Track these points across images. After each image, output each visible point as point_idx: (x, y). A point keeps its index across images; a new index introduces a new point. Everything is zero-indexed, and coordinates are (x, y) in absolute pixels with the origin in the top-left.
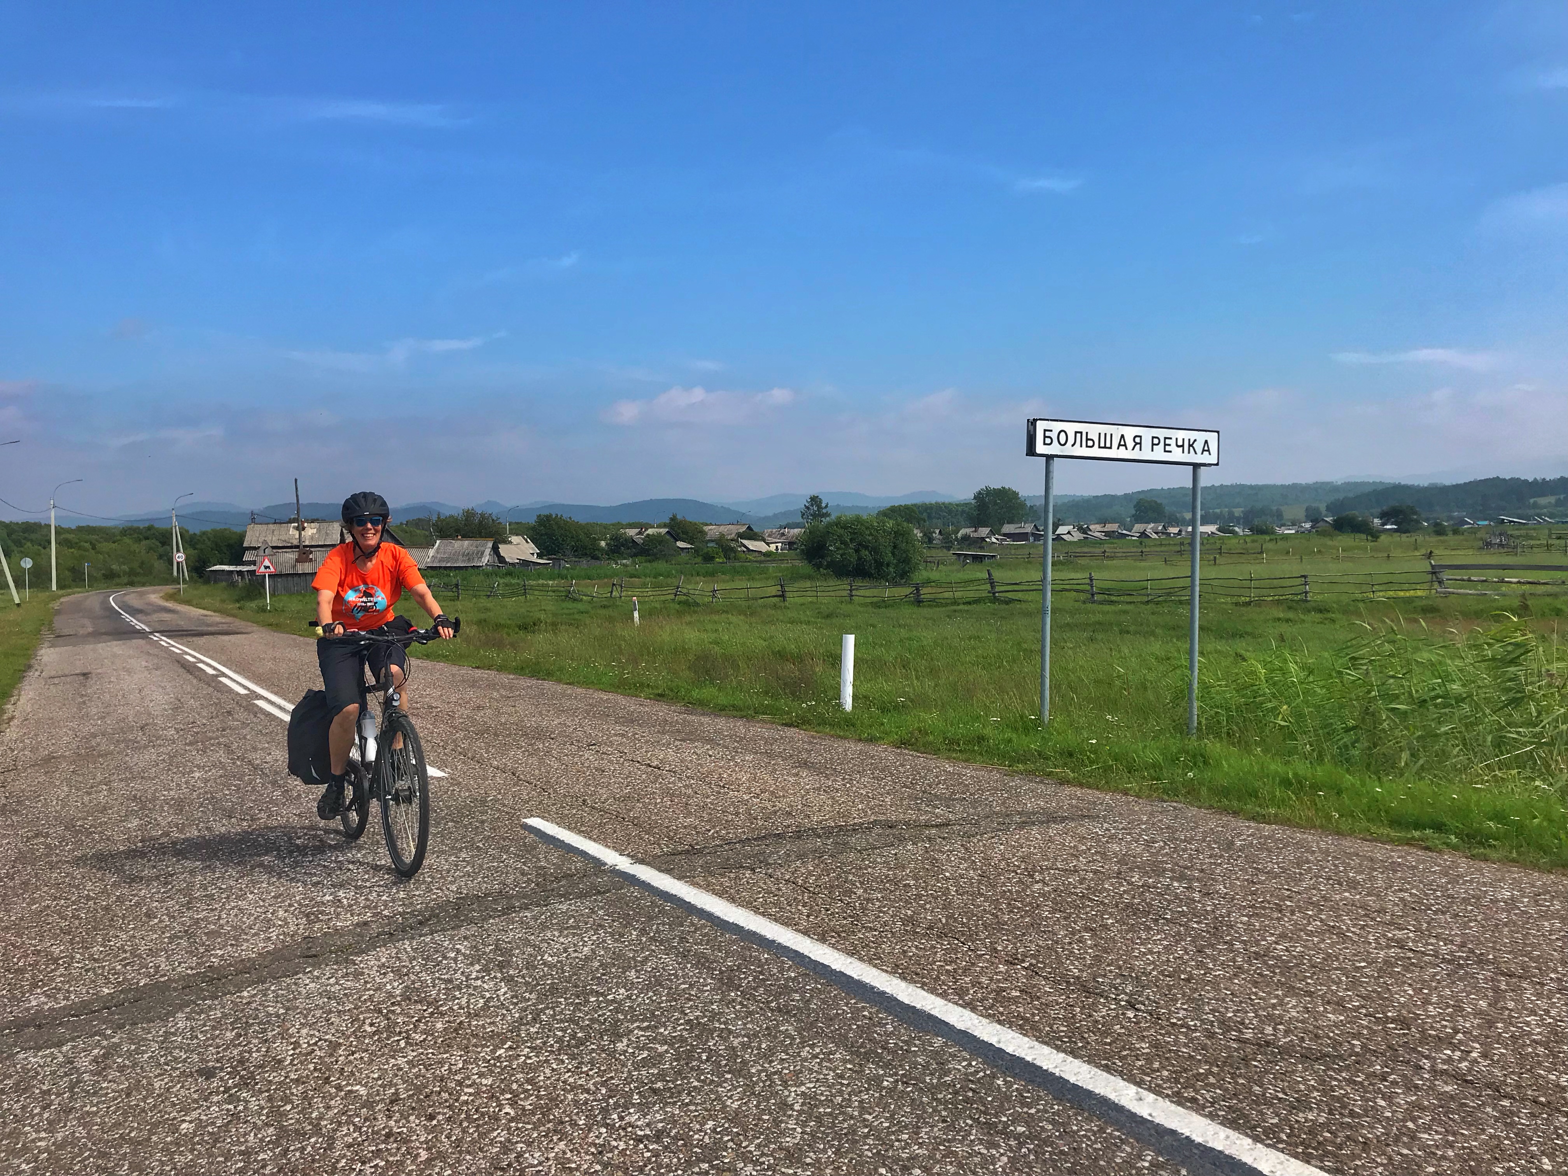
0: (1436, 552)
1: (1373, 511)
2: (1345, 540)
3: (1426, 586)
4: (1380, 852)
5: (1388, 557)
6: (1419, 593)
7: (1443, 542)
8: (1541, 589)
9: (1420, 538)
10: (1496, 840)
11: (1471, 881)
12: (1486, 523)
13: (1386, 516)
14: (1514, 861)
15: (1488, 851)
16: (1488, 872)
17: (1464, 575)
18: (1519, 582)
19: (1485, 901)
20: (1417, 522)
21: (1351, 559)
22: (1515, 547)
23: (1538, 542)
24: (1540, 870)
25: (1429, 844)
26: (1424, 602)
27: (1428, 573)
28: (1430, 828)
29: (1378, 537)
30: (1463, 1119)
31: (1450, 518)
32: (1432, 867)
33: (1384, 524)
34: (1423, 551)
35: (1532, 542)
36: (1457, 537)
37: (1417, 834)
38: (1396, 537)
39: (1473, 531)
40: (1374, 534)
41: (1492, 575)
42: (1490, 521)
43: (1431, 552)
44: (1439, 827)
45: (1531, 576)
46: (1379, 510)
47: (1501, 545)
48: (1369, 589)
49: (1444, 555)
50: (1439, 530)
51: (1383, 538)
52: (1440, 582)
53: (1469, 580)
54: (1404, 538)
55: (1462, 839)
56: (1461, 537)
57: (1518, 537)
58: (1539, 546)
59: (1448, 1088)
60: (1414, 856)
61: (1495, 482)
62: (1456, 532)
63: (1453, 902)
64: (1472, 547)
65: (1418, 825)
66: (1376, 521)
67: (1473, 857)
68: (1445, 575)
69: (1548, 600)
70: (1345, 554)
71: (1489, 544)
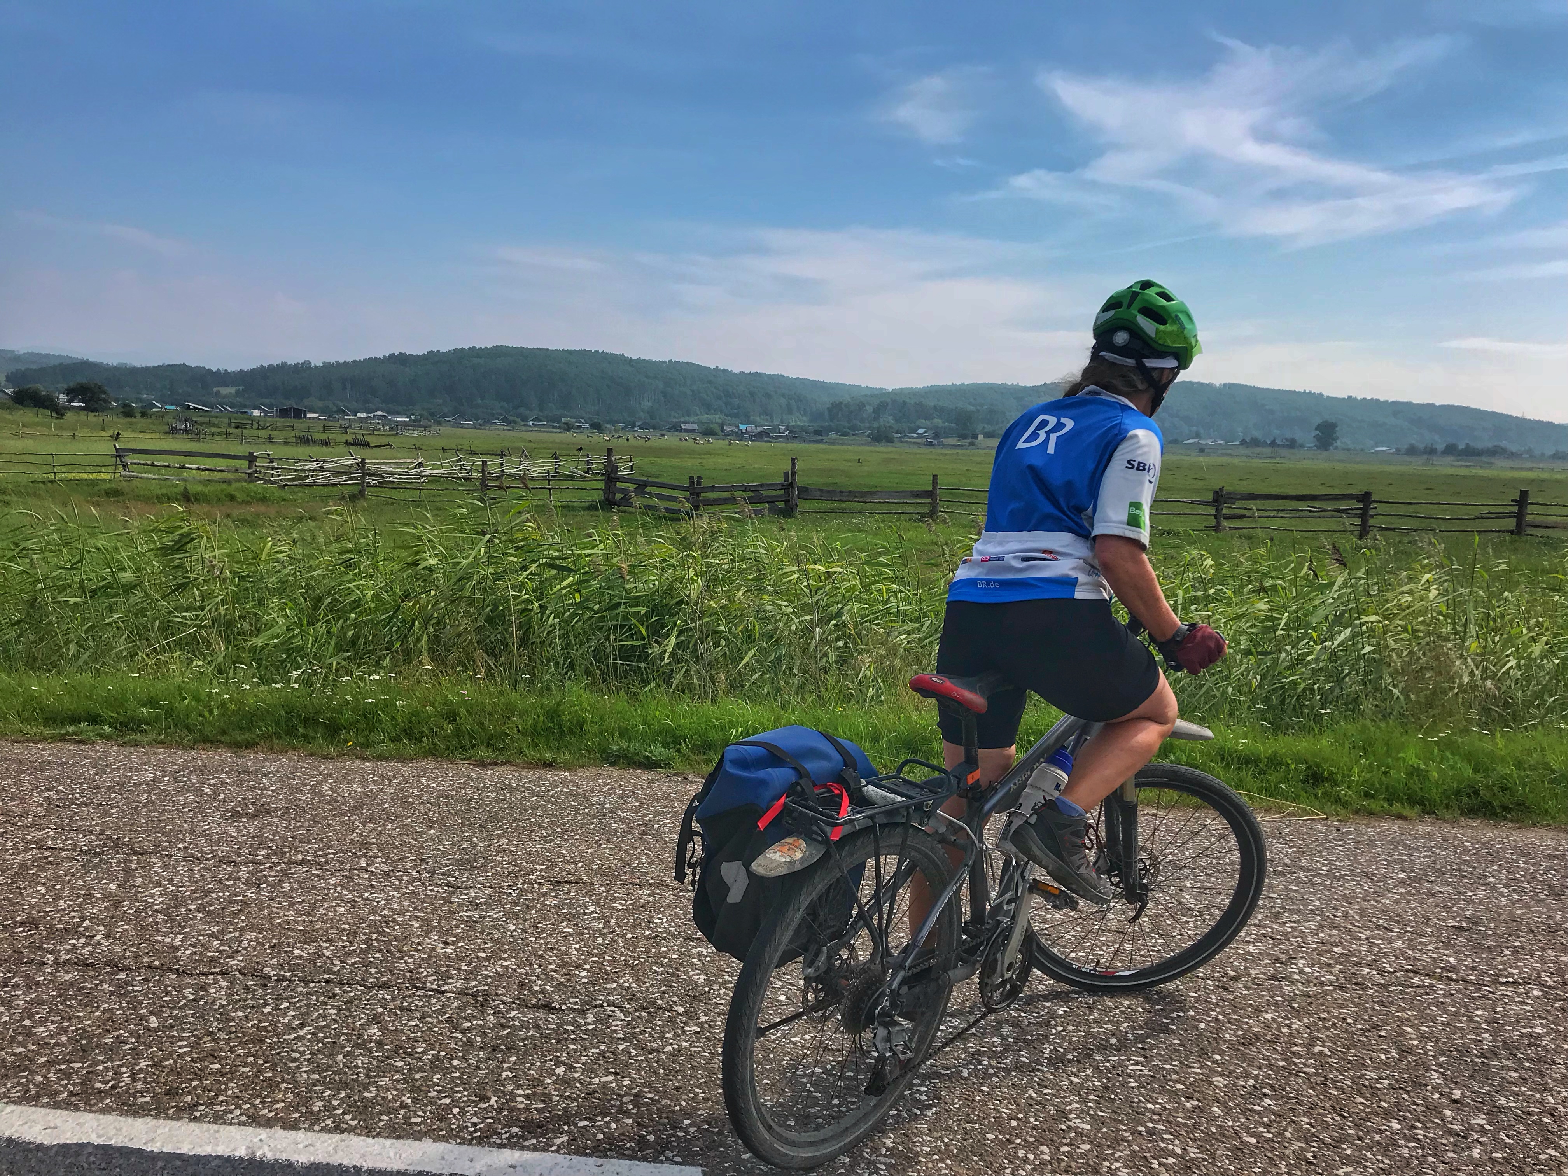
0: (124, 434)
1: (59, 386)
2: (27, 415)
3: (111, 469)
4: (30, 752)
5: (74, 435)
6: (104, 476)
7: (131, 424)
8: (218, 476)
9: (108, 419)
10: (147, 724)
11: (119, 769)
12: (174, 407)
13: (73, 393)
14: (162, 742)
15: (138, 737)
16: (136, 755)
17: (148, 459)
18: (198, 469)
19: (129, 786)
20: (106, 401)
21: (33, 436)
22: (198, 434)
23: (219, 430)
24: (184, 748)
25: (83, 737)
26: (108, 485)
27: (112, 456)
28: (85, 721)
29: (63, 415)
30: (80, 1003)
31: (139, 400)
32: (82, 760)
33: (70, 401)
34: (110, 433)
35: (214, 430)
36: (144, 420)
37: (71, 729)
38: (83, 416)
39: (162, 415)
40: (59, 411)
41: (176, 461)
42: (177, 406)
43: (118, 434)
44: (94, 719)
45: (209, 463)
46: (66, 386)
47: (186, 431)
48: (50, 469)
49: (131, 439)
50: (128, 412)
51: (69, 415)
52: (125, 466)
53: (153, 465)
54: (92, 418)
55: (116, 728)
56: (149, 420)
57: (202, 424)
58: (219, 434)
59: (67, 977)
60: (65, 751)
61: (183, 369)
62: (144, 415)
63: (97, 793)
64: (159, 432)
65: (74, 720)
66: (62, 396)
67: (124, 744)
68: (129, 460)
69: (224, 486)
70: (26, 430)
71: (174, 430)
